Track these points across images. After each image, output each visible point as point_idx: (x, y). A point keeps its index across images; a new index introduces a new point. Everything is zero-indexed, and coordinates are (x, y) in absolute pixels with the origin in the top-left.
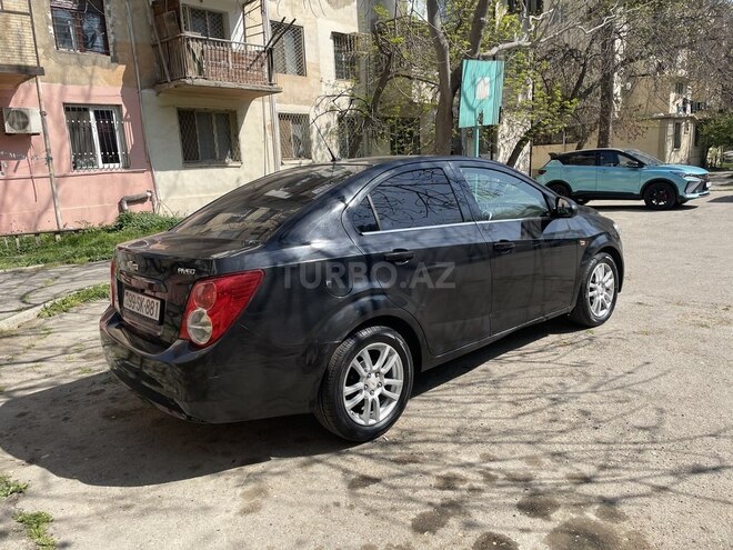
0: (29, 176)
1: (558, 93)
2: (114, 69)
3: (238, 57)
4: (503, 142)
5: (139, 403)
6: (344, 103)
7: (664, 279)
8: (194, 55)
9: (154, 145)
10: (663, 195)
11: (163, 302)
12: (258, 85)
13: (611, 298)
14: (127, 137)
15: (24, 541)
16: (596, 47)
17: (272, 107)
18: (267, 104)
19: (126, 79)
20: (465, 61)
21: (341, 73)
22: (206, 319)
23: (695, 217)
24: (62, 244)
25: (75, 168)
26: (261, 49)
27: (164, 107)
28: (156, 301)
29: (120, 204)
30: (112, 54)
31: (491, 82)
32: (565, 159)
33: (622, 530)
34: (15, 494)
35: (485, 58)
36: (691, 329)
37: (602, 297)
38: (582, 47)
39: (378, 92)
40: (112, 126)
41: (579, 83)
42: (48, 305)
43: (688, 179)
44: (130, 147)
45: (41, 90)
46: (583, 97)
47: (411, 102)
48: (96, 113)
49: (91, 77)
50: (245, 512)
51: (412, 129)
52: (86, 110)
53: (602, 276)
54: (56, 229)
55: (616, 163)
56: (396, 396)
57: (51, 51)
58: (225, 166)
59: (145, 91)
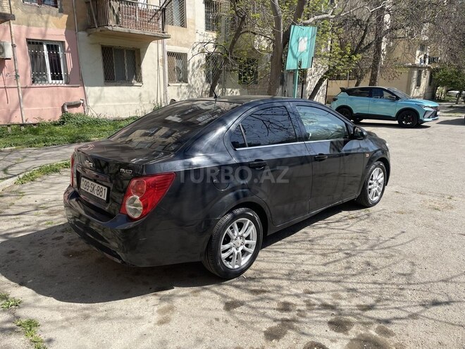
0: (4, 86)
1: (348, 49)
2: (60, 17)
3: (142, 13)
4: (310, 77)
5: (86, 247)
6: (211, 48)
7: (411, 176)
8: (114, 11)
9: (86, 69)
10: (410, 119)
11: (109, 188)
12: (155, 33)
13: (381, 190)
14: (68, 63)
15: (22, 339)
16: (374, 19)
17: (163, 47)
18: (160, 45)
19: (69, 24)
20: (293, 26)
21: (209, 27)
22: (138, 201)
23: (429, 134)
24: (25, 133)
25: (33, 82)
26: (158, 8)
27: (93, 44)
28: (104, 188)
29: (63, 107)
30: (59, 7)
31: (308, 40)
32: (350, 92)
33: (391, 341)
34: (13, 307)
35: (305, 25)
36: (428, 211)
37: (376, 189)
38: (364, 19)
39: (234, 42)
40: (58, 56)
41: (361, 42)
42: (21, 176)
43: (426, 109)
44: (69, 70)
45: (12, 30)
46: (363, 51)
47: (254, 49)
48: (48, 46)
49: (47, 22)
50: (161, 323)
51: (253, 66)
52: (41, 44)
53: (377, 176)
54: (21, 123)
55: (382, 96)
56: (252, 250)
57: (19, 4)
58: (132, 85)
59: (80, 33)
